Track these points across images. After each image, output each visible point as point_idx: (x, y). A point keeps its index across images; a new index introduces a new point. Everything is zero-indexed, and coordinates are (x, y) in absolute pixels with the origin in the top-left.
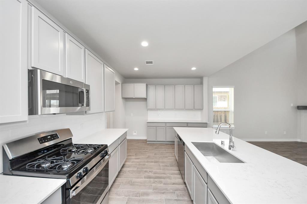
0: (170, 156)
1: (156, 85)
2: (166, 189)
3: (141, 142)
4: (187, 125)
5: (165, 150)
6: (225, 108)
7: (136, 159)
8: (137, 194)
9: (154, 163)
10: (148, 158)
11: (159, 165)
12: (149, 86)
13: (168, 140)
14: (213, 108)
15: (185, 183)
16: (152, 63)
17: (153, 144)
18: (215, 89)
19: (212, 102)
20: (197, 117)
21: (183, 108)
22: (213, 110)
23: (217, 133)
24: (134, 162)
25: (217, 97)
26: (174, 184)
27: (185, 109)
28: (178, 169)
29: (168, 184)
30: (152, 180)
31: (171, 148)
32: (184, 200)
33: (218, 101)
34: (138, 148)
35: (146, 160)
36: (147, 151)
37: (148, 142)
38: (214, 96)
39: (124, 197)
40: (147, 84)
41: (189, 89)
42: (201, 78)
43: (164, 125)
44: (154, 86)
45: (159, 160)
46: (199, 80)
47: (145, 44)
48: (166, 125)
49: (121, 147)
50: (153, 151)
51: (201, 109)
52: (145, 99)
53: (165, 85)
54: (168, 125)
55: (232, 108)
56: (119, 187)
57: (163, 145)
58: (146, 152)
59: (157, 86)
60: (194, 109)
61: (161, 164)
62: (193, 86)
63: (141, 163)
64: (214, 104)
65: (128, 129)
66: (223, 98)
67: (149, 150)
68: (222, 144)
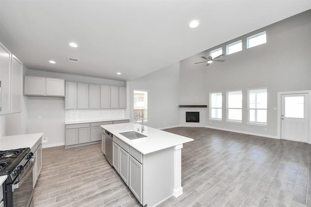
0: (96, 154)
1: (77, 82)
2: (97, 177)
3: (56, 150)
4: (113, 122)
5: (91, 150)
6: (142, 107)
7: (53, 166)
8: (67, 190)
9: (80, 163)
10: (70, 161)
11: (86, 163)
12: (67, 82)
13: (92, 141)
14: (133, 108)
15: (113, 167)
16: (77, 61)
17: (74, 148)
18: (135, 92)
19: (133, 103)
20: (121, 115)
21: (109, 108)
22: (134, 109)
23: (135, 123)
24: (53, 169)
25: (136, 98)
26: (103, 171)
27: (111, 108)
28: (106, 161)
29: (98, 173)
30: (80, 176)
31: (97, 147)
32: (112, 178)
33: (137, 101)
34: (53, 156)
35: (69, 164)
36: (67, 155)
37: (66, 148)
38: (134, 97)
39: (51, 198)
40: (65, 80)
41: (114, 90)
42: (125, 81)
43: (88, 125)
44: (75, 83)
45: (86, 160)
46: (123, 82)
47: (73, 45)
48: (90, 125)
49: (37, 152)
50: (75, 154)
51: (125, 108)
52: (63, 98)
53: (89, 84)
54: (92, 125)
55: (146, 108)
56: (41, 193)
57: (88, 146)
58: (66, 157)
59: (79, 84)
60: (119, 108)
61: (87, 162)
62: (118, 87)
63: (62, 168)
64: (134, 103)
65: (43, 134)
66: (142, 99)
67: (70, 154)
68: (138, 130)
